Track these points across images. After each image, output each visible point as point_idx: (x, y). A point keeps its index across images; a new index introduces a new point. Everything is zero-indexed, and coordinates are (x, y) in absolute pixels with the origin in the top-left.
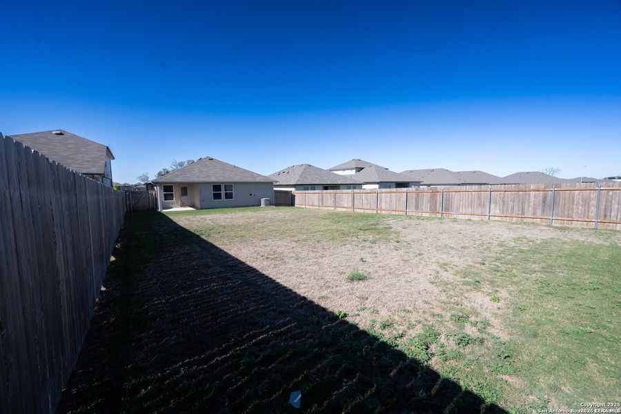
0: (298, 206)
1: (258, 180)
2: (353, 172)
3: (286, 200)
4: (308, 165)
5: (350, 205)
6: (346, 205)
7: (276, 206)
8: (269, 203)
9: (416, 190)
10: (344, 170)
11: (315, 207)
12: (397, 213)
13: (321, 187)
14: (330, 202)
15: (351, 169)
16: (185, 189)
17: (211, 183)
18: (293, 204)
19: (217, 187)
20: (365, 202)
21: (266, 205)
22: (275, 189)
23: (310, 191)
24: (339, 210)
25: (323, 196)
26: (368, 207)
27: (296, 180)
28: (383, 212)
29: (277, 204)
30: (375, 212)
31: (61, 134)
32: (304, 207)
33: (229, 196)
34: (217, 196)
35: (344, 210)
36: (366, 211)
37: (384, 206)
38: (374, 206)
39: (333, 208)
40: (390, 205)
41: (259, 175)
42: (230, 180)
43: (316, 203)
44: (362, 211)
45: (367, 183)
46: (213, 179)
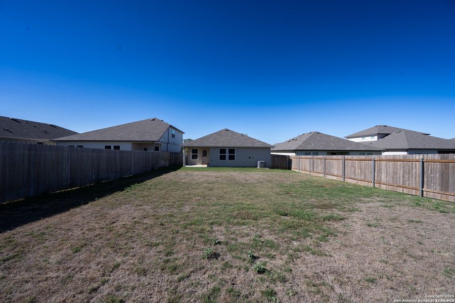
0: (294, 170)
1: (256, 145)
2: (376, 138)
3: (284, 163)
4: (316, 132)
5: (341, 173)
6: (336, 173)
7: (270, 168)
8: (264, 166)
9: (442, 158)
10: (363, 136)
11: (307, 173)
12: (406, 191)
13: (326, 152)
14: (320, 168)
15: (372, 135)
16: (205, 151)
17: (218, 147)
18: (289, 168)
19: (223, 151)
20: (359, 171)
21: (261, 167)
22: (272, 153)
23: (303, 156)
24: (329, 177)
25: (314, 161)
26: (362, 178)
27: (298, 146)
28: (383, 187)
29: (273, 167)
30: (371, 185)
31: (154, 120)
32: (297, 171)
33: (232, 158)
34: (223, 158)
35: (335, 178)
36: (360, 183)
37: (383, 178)
38: (370, 177)
39: (322, 175)
40: (393, 178)
41: (259, 141)
42: (233, 145)
43: (308, 168)
44: (354, 182)
45: (388, 150)
46: (221, 145)
